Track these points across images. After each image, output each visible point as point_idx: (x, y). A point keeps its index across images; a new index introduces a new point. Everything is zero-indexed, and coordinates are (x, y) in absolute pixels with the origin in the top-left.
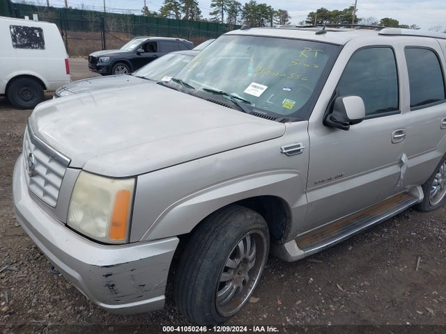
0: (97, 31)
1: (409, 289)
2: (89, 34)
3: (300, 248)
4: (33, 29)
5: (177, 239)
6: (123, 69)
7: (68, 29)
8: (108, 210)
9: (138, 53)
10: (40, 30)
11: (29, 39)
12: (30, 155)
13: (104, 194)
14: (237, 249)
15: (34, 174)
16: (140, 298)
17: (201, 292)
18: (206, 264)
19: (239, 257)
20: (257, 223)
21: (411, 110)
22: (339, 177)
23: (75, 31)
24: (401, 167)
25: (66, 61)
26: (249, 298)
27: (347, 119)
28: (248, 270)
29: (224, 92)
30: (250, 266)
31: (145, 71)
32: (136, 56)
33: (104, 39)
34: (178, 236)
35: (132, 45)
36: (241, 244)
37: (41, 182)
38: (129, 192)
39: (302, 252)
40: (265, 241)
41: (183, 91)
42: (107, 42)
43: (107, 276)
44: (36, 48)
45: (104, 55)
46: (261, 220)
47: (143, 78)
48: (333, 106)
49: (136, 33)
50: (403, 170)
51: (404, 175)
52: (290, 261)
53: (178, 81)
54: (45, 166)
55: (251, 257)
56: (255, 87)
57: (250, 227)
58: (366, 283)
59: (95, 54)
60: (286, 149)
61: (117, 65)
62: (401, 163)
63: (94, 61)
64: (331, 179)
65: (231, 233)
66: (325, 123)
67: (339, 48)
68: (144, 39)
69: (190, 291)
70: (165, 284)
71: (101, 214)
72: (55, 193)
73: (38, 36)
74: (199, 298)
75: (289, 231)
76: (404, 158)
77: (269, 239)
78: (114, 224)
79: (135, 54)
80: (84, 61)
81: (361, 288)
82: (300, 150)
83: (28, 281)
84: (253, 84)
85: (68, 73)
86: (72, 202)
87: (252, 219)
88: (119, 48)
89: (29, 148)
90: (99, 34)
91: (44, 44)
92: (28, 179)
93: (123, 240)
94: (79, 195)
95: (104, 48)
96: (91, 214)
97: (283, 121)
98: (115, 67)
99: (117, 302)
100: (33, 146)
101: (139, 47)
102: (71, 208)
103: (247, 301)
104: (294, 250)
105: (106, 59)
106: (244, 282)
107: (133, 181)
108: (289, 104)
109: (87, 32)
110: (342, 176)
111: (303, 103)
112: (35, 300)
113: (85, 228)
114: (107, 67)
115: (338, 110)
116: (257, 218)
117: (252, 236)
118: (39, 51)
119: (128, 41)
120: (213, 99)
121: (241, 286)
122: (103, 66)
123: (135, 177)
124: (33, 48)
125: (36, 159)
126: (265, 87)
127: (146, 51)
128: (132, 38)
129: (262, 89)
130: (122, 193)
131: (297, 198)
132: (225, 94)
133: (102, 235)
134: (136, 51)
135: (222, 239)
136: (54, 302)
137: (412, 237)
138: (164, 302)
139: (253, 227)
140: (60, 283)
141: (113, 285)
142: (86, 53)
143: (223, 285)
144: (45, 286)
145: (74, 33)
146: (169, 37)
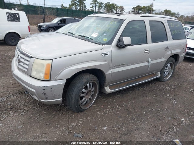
0: (41, 15)
1: (148, 104)
2: (38, 16)
3: (110, 89)
4: (15, 14)
5: (66, 80)
6: (52, 30)
7: (29, 14)
8: (44, 70)
9: (58, 24)
10: (18, 14)
11: (14, 18)
12: (18, 56)
13: (43, 65)
14: (86, 86)
15: (19, 61)
16: (54, 98)
17: (74, 98)
18: (76, 90)
19: (88, 89)
20: (94, 78)
21: (152, 43)
22: (123, 65)
23: (32, 14)
24: (148, 63)
25: (29, 27)
26: (92, 105)
27: (124, 44)
28: (91, 94)
29: (84, 36)
30: (92, 93)
31: (60, 30)
32: (57, 25)
33: (44, 18)
34: (66, 79)
35: (56, 21)
36: (88, 85)
37: (22, 64)
38: (50, 64)
39: (111, 91)
40: (97, 85)
41: (71, 36)
42: (46, 19)
43: (43, 90)
44: (17, 21)
45: (44, 25)
46: (96, 78)
47: (59, 33)
48: (120, 40)
49: (58, 16)
50: (149, 64)
51: (150, 66)
52: (107, 93)
53: (70, 33)
54: (23, 59)
55: (92, 90)
56: (95, 34)
57: (91, 79)
58: (134, 102)
59: (40, 24)
60: (103, 54)
61: (50, 29)
62: (148, 62)
63: (40, 27)
64: (120, 65)
65: (84, 80)
66: (117, 46)
67: (123, 21)
68: (61, 18)
69: (71, 98)
70: (62, 94)
71: (41, 72)
72: (27, 67)
73: (17, 16)
74: (73, 101)
75: (106, 82)
76: (149, 60)
77: (99, 85)
78: (46, 74)
79: (57, 24)
80: (36, 27)
81: (131, 103)
82: (108, 54)
83: (17, 100)
84: (94, 33)
85: (29, 31)
86: (32, 68)
87: (92, 77)
88: (50, 22)
89: (18, 54)
90: (42, 16)
91: (20, 20)
92: (17, 63)
93: (49, 79)
94: (35, 66)
95: (44, 22)
96: (38, 72)
97: (102, 45)
98: (49, 29)
99: (46, 99)
100: (19, 53)
101: (59, 21)
102: (32, 71)
103: (91, 106)
104: (108, 90)
105: (45, 26)
106: (90, 99)
107: (51, 61)
108: (105, 40)
109: (37, 15)
110: (124, 64)
111: (110, 39)
112: (19, 105)
113: (37, 77)
114: (45, 29)
115: (121, 41)
116: (94, 77)
117: (92, 83)
118: (18, 23)
119: (54, 19)
120: (81, 38)
121: (89, 100)
122: (44, 29)
123: (52, 60)
124: (15, 21)
125: (21, 57)
126: (98, 34)
127: (61, 23)
128: (56, 18)
129: (97, 34)
130: (48, 65)
131: (108, 71)
132: (85, 36)
133: (42, 78)
134: (57, 23)
135: (81, 82)
136: (26, 106)
137: (154, 89)
138: (62, 101)
139: (92, 79)
140: (28, 100)
141: (45, 93)
142: (36, 24)
143: (82, 98)
144: (23, 101)
145: (31, 15)
146: (72, 17)
